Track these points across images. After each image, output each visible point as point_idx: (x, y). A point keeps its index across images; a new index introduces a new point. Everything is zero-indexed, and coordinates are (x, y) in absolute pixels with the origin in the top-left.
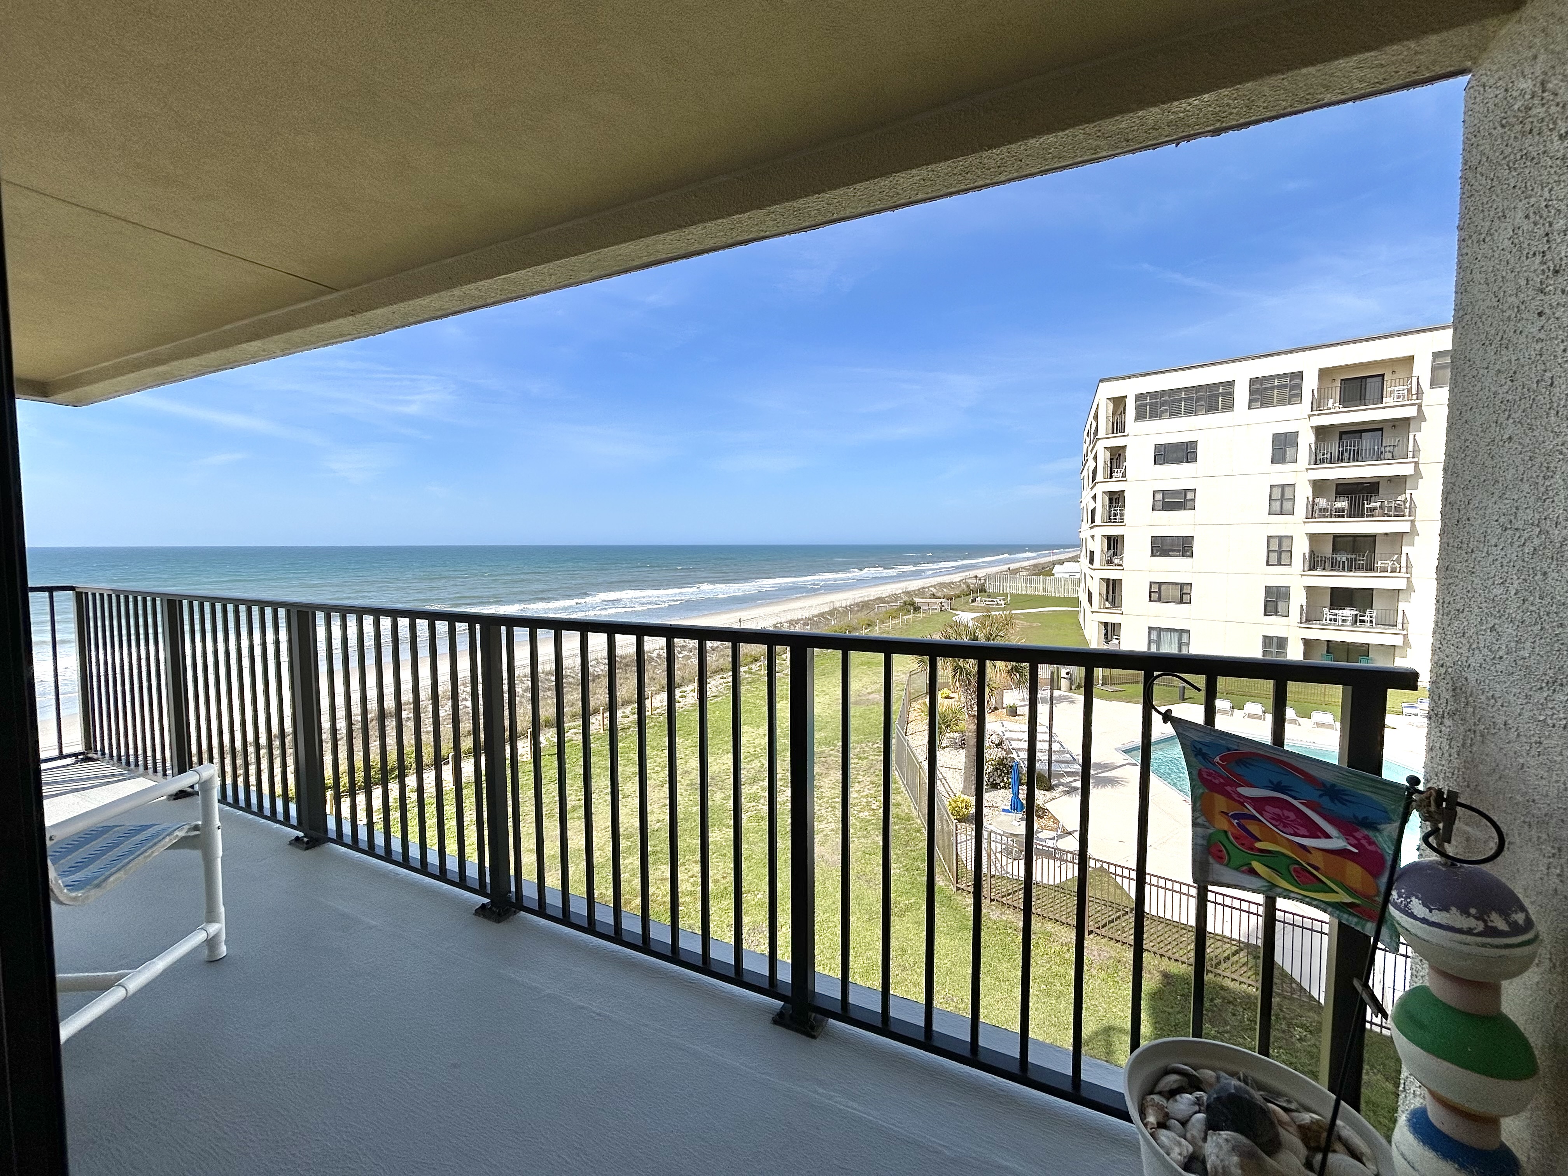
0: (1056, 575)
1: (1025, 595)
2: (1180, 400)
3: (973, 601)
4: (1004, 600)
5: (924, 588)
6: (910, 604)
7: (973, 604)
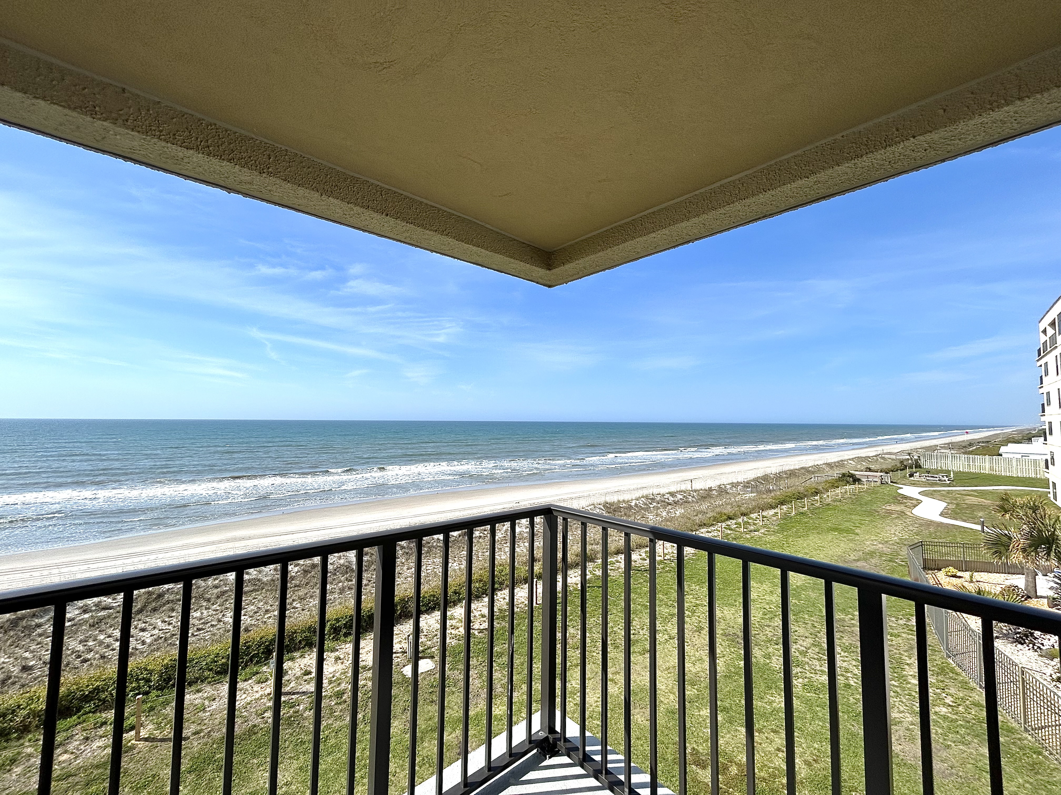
0: (1004, 455)
1: (968, 473)
3: (911, 475)
4: (947, 477)
6: (849, 476)
7: (912, 478)
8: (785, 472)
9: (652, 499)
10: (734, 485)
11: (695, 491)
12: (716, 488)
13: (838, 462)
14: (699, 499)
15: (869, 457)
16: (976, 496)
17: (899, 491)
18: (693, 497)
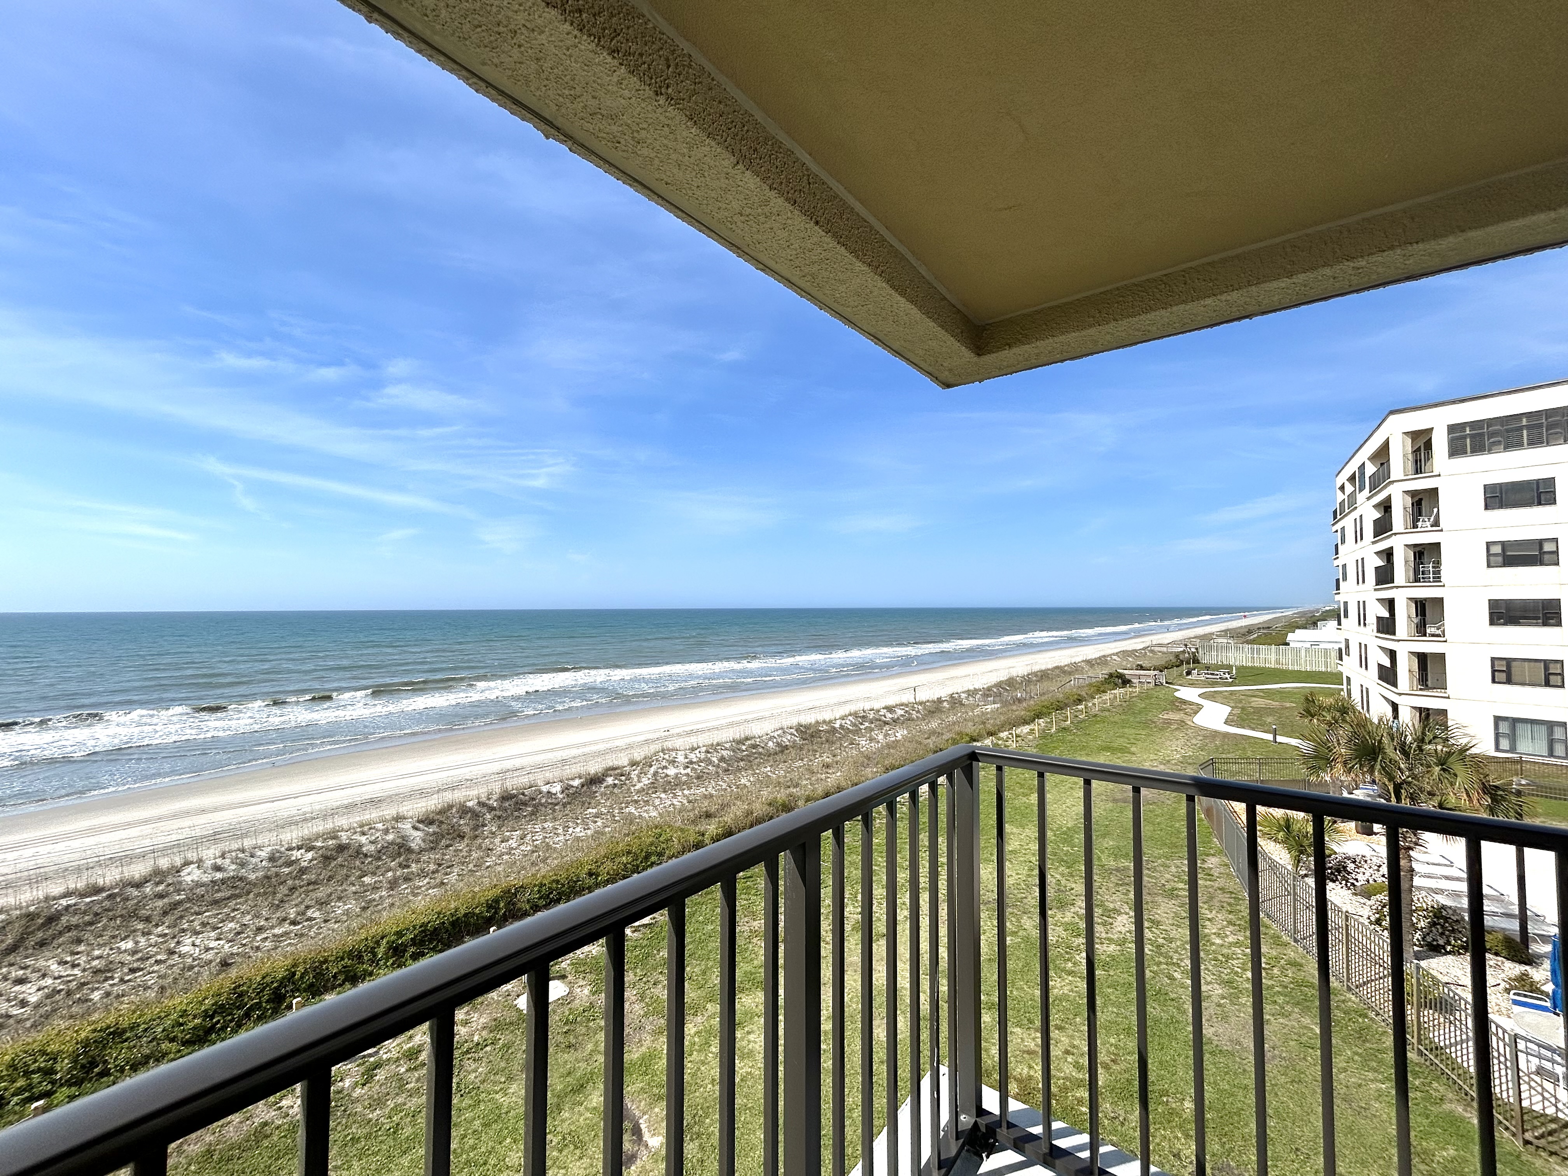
0: (1292, 644)
1: (1252, 668)
2: (1521, 429)
3: (1189, 673)
4: (1229, 673)
6: (1117, 677)
7: (1190, 677)
8: (1035, 674)
9: (863, 717)
10: (971, 693)
11: (921, 703)
12: (947, 699)
13: (1100, 658)
14: (926, 715)
15: (1136, 651)
16: (1262, 697)
17: (1177, 694)
18: (918, 712)
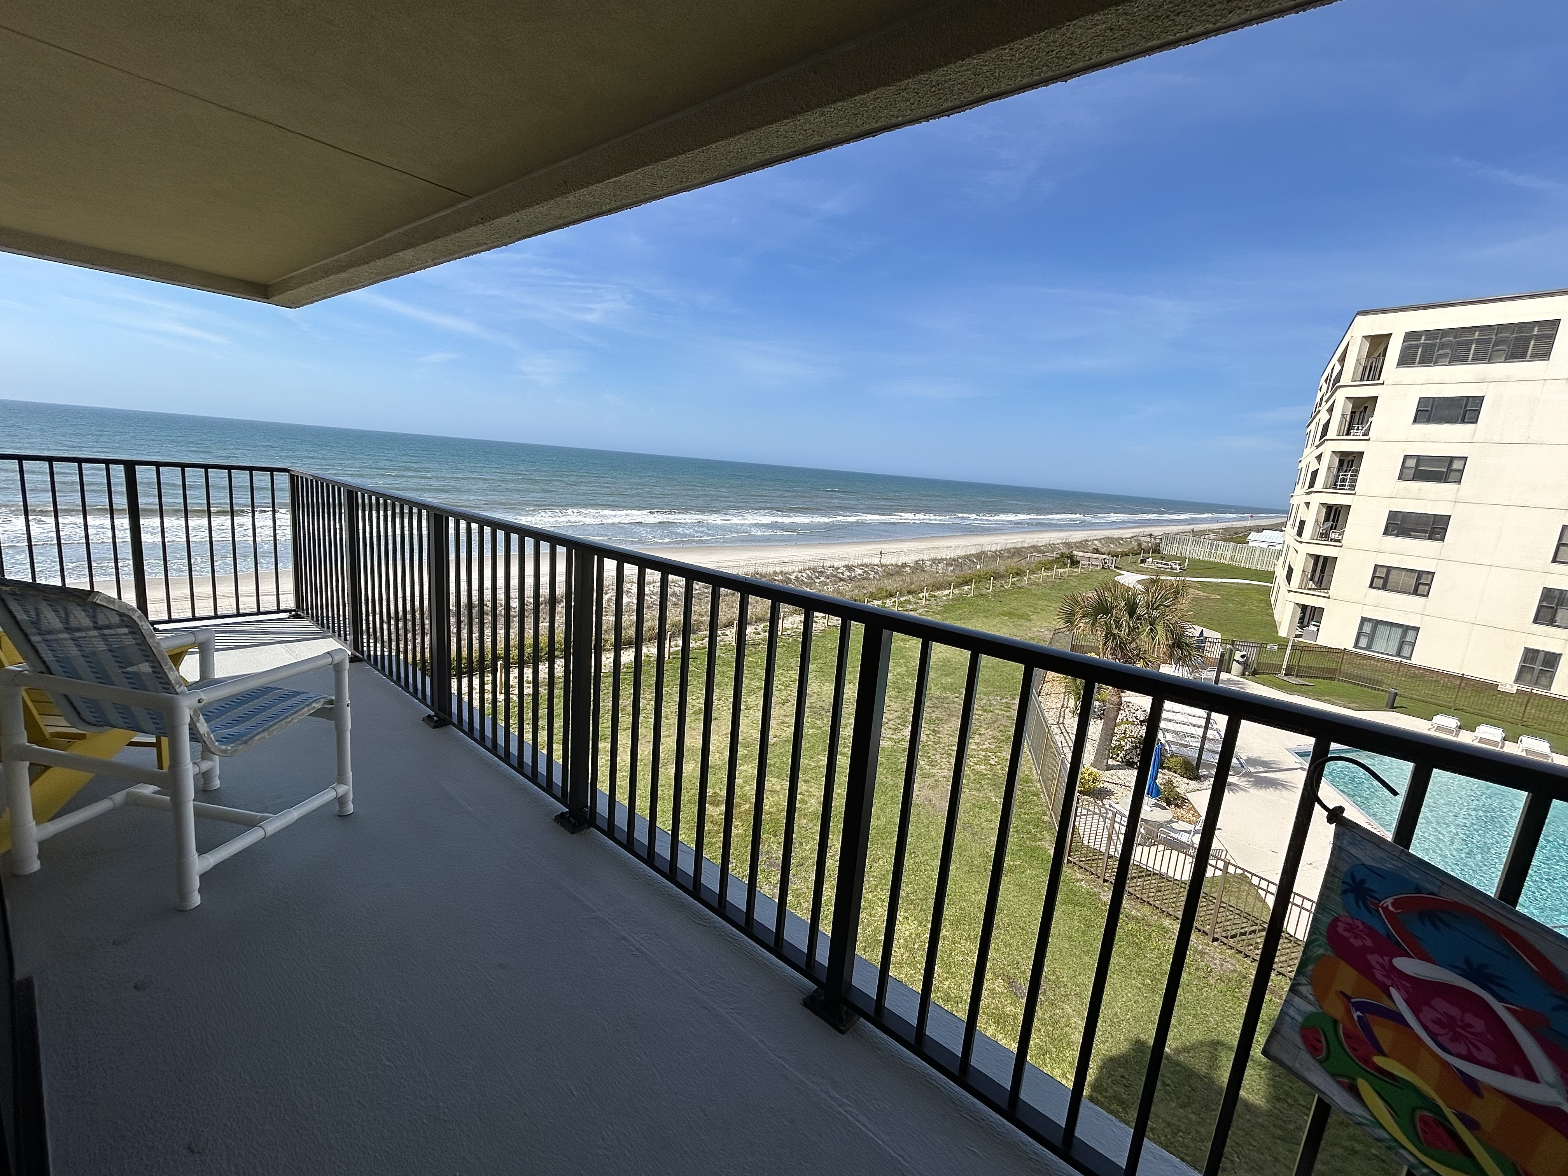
0: (1251, 544)
1: (1205, 562)
2: (1470, 343)
3: (1143, 561)
4: (1180, 564)
5: (1087, 541)
6: (1067, 557)
7: (1143, 565)
